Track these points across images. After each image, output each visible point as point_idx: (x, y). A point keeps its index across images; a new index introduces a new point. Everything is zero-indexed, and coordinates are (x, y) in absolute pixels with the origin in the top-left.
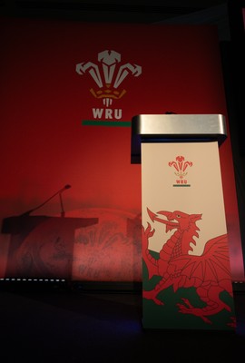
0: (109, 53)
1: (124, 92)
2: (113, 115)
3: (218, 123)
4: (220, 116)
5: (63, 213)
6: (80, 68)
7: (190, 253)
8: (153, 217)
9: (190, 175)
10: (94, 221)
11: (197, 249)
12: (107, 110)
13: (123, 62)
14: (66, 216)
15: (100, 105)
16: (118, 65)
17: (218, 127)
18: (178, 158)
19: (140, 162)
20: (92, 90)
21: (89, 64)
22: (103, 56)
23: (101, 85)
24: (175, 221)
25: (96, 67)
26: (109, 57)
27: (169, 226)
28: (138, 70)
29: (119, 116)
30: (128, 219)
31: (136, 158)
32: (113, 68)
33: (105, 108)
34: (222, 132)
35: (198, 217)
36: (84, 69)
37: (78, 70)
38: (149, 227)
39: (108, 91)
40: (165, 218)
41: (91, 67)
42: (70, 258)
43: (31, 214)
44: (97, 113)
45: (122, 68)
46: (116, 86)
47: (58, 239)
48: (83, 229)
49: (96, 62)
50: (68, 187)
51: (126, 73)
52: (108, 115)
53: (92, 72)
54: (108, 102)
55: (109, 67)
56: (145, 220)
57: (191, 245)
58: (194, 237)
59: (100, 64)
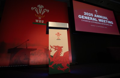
0: (41, 5)
1: (44, 16)
2: (41, 22)
3: (67, 25)
4: (68, 24)
5: (27, 47)
7: (60, 56)
8: (52, 47)
9: (61, 37)
10: (36, 49)
11: (62, 55)
12: (40, 20)
13: (44, 8)
14: (28, 48)
15: (38, 19)
17: (67, 26)
18: (58, 33)
19: (48, 34)
20: (36, 15)
21: (35, 8)
22: (39, 6)
23: (38, 14)
24: (57, 48)
25: (37, 9)
26: (41, 7)
27: (56, 49)
28: (48, 11)
29: (43, 22)
30: (45, 49)
31: (47, 33)
32: (41, 10)
33: (39, 19)
34: (68, 27)
35: (62, 47)
36: (34, 9)
37: (32, 9)
38: (51, 49)
39: (40, 15)
40: (54, 47)
41: (35, 9)
42: (29, 59)
43: (17, 48)
44: (37, 21)
45: (44, 10)
46: (42, 14)
47: (25, 55)
48: (33, 51)
49: (37, 7)
50: (28, 40)
51: (45, 11)
52: (40, 21)
53: (36, 10)
54: (40, 18)
55: (40, 9)
56: (50, 48)
57: (61, 54)
58: (61, 52)
59: (38, 8)
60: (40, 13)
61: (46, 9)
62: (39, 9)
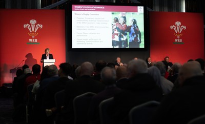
0: (33, 20)
1: (38, 33)
2: (35, 41)
3: (54, 61)
6: (25, 26)
12: (33, 39)
13: (37, 24)
15: (31, 38)
16: (36, 24)
20: (29, 33)
21: (28, 25)
22: (31, 21)
23: (31, 32)
26: (33, 22)
28: (41, 26)
39: (33, 33)
44: (30, 40)
46: (35, 31)
51: (38, 27)
52: (33, 41)
53: (28, 27)
54: (33, 37)
59: (30, 24)
60: (33, 30)
61: (39, 25)
62: (32, 26)
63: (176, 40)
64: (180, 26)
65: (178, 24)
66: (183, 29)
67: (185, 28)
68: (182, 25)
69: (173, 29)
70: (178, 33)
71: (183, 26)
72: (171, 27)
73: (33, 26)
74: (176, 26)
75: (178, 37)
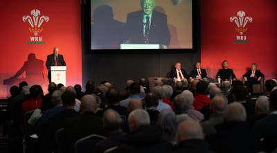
0: (36, 11)
2: (38, 39)
6: (24, 19)
9: (60, 77)
12: (36, 37)
13: (41, 15)
16: (39, 16)
18: (58, 74)
20: (30, 29)
21: (28, 17)
22: (33, 12)
23: (33, 27)
25: (31, 18)
26: (36, 13)
28: (47, 19)
34: (66, 70)
36: (26, 19)
39: (36, 29)
44: (32, 39)
45: (41, 18)
46: (39, 26)
51: (43, 20)
52: (36, 40)
53: (29, 20)
54: (36, 34)
59: (32, 16)
60: (36, 24)
61: (44, 17)
62: (34, 18)
63: (238, 38)
64: (244, 17)
65: (241, 14)
66: (249, 22)
67: (251, 20)
68: (246, 16)
69: (234, 22)
70: (241, 27)
71: (248, 18)
72: (232, 19)
73: (36, 18)
74: (238, 17)
75: (241, 33)
